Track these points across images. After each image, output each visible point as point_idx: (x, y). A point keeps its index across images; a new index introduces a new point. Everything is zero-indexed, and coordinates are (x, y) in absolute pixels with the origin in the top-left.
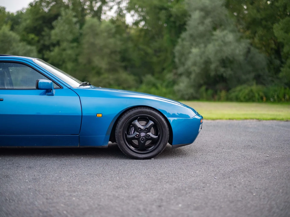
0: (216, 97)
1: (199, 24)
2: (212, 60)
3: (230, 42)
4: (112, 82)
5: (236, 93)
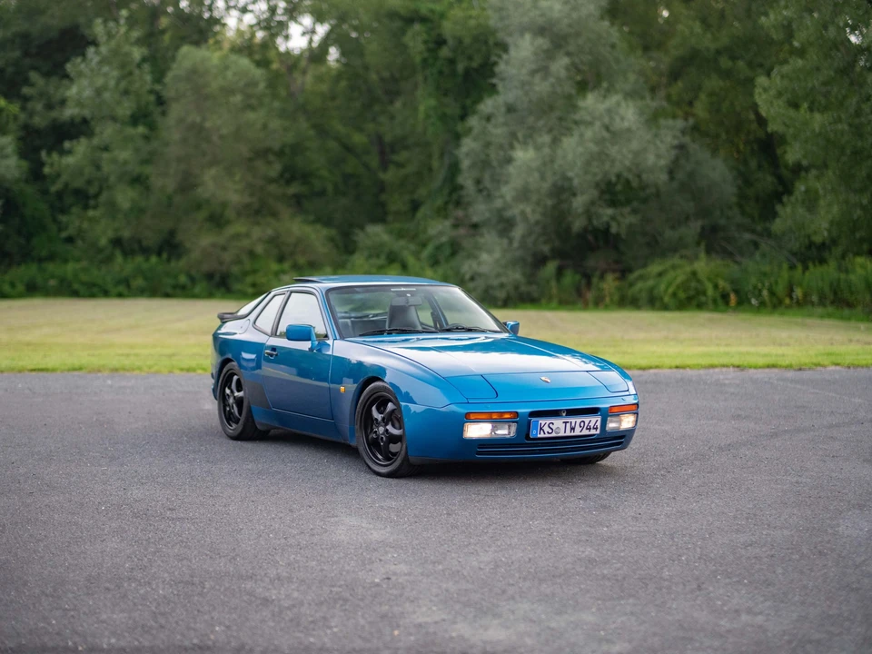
0: (590, 296)
1: (533, 73)
2: (576, 182)
3: (629, 130)
4: (259, 249)
5: (650, 283)
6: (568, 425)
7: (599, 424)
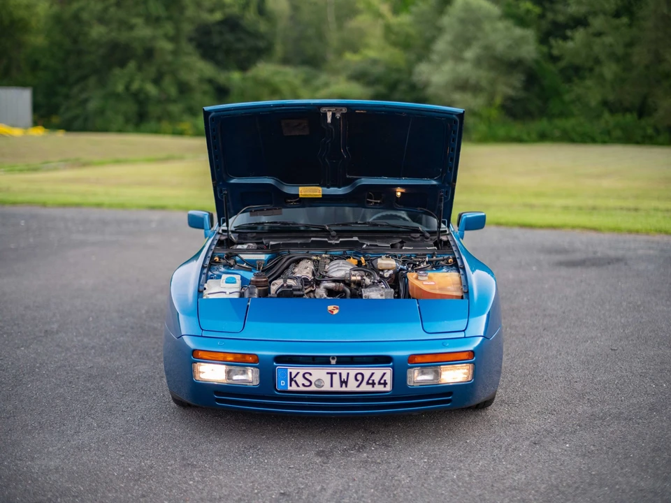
6: (336, 378)
7: (388, 378)
